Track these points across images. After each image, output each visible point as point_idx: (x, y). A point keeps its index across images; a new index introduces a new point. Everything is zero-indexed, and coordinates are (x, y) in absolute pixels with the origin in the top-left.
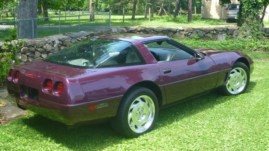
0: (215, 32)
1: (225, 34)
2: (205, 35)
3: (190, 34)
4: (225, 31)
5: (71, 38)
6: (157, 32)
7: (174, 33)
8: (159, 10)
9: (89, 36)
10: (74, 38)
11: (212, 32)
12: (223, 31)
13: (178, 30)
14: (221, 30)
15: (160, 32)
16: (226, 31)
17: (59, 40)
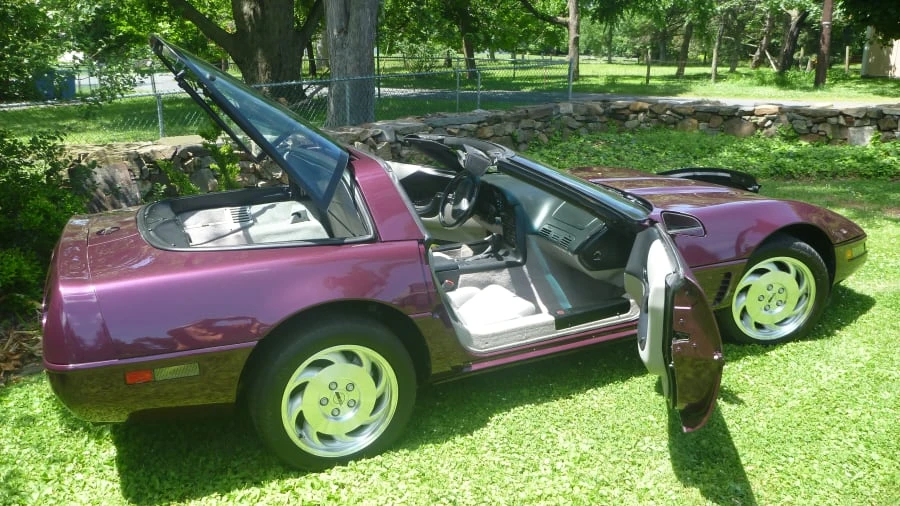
0: (842, 121)
1: (870, 128)
2: (811, 127)
3: (769, 122)
4: (871, 119)
5: (430, 128)
6: (680, 114)
7: (725, 120)
8: (754, 53)
9: (486, 124)
10: (441, 127)
11: (833, 120)
12: (866, 117)
13: (736, 110)
14: (862, 115)
15: (689, 115)
16: (877, 119)
17: (396, 132)
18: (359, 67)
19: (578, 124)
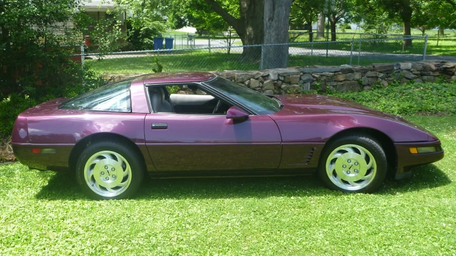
5: (302, 73)
9: (340, 73)
17: (279, 75)
18: (277, 39)
19: (413, 76)
